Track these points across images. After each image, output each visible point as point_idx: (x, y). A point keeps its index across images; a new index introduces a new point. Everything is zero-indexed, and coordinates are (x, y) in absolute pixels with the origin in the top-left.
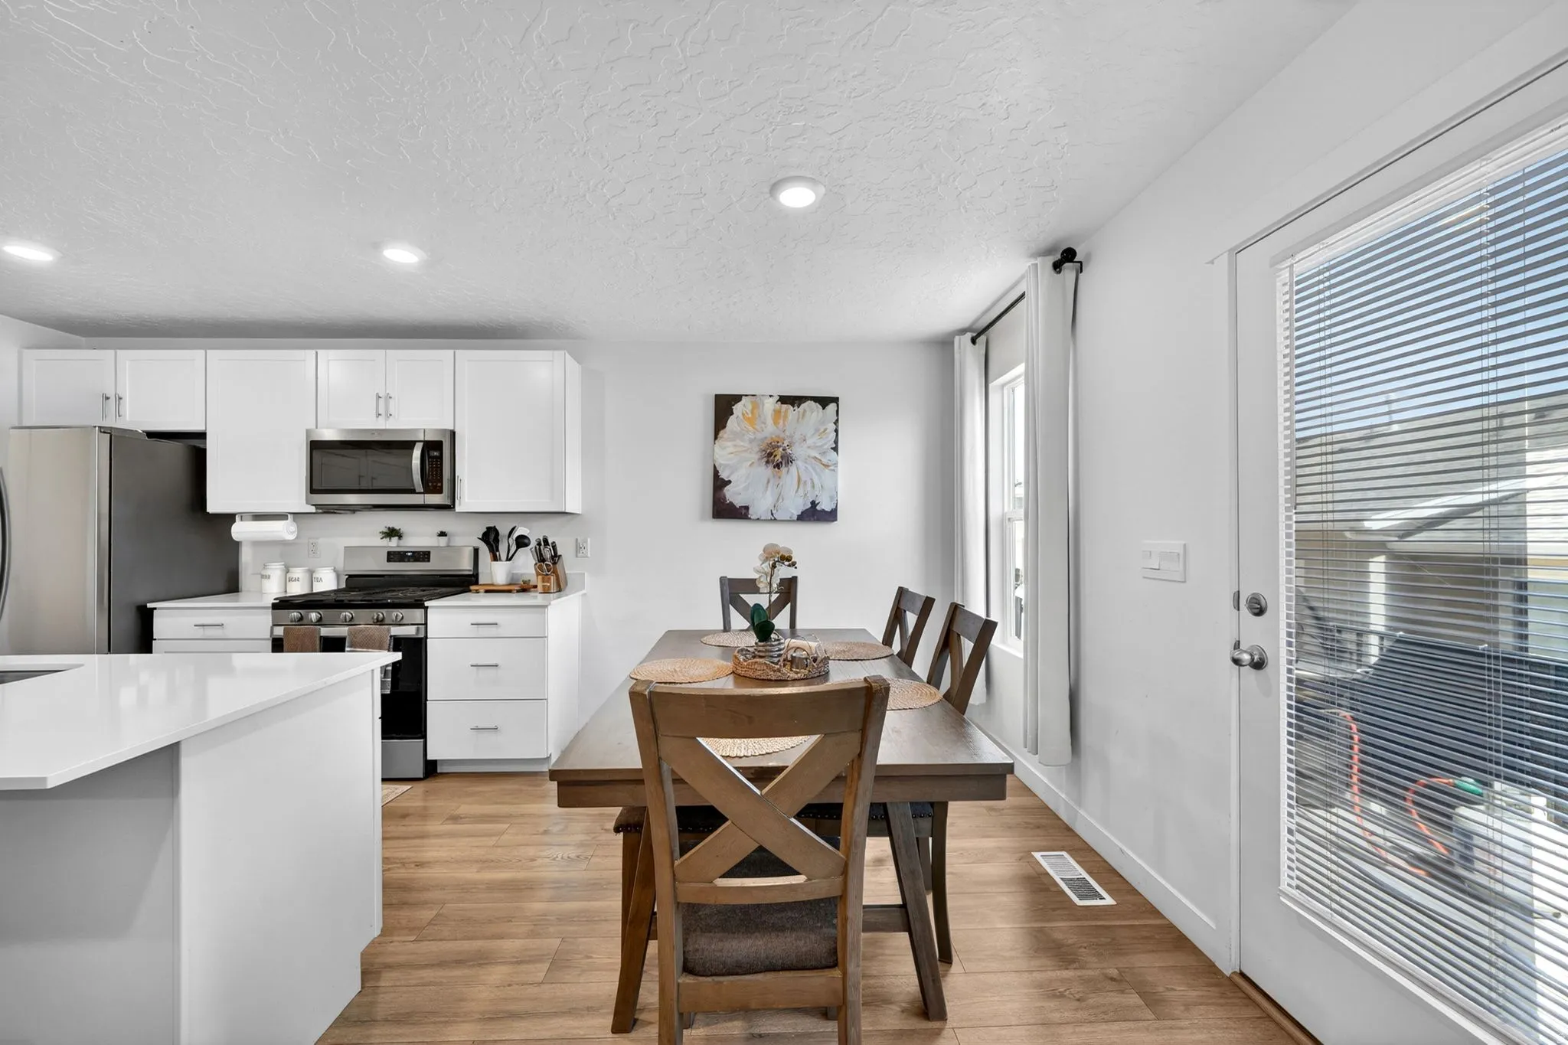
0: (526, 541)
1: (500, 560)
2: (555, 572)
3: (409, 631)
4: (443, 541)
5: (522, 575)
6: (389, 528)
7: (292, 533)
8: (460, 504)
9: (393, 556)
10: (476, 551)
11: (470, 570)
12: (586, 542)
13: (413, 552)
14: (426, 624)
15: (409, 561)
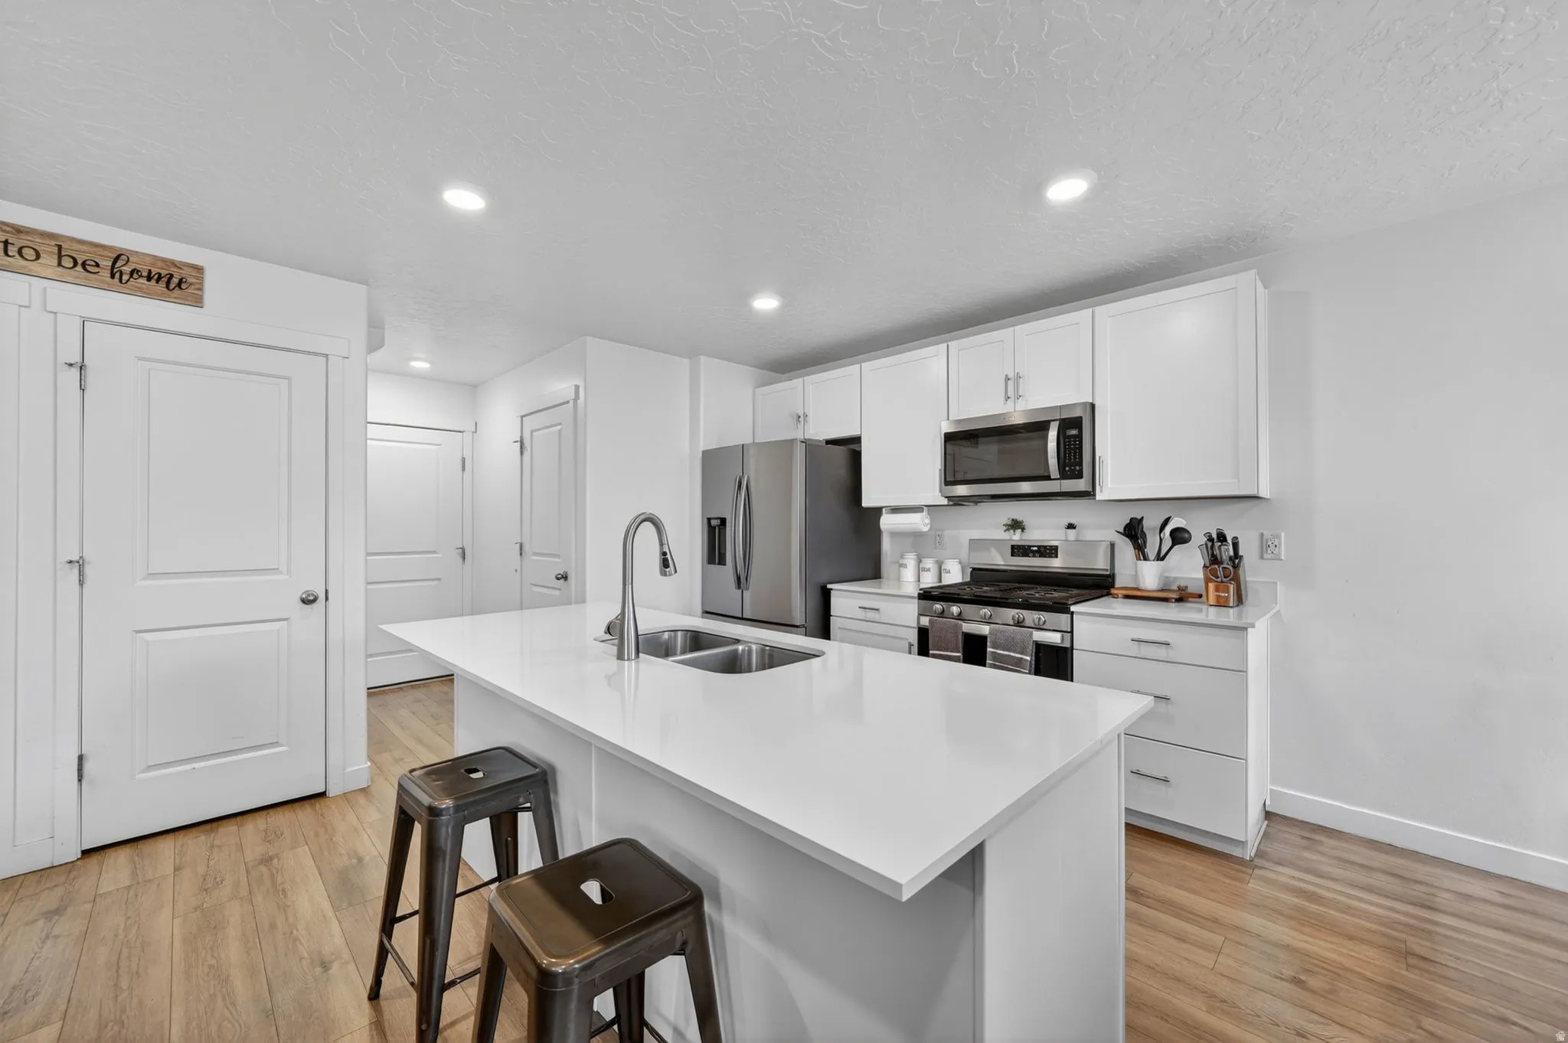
0: (1187, 536)
1: (1149, 560)
2: (1236, 579)
3: (1054, 638)
4: (1071, 533)
5: (1176, 579)
6: (1013, 520)
7: (927, 525)
8: (1101, 492)
9: (1019, 550)
10: (1112, 545)
11: (1107, 570)
12: (1278, 537)
13: (1039, 547)
14: (1072, 632)
15: (1034, 556)
